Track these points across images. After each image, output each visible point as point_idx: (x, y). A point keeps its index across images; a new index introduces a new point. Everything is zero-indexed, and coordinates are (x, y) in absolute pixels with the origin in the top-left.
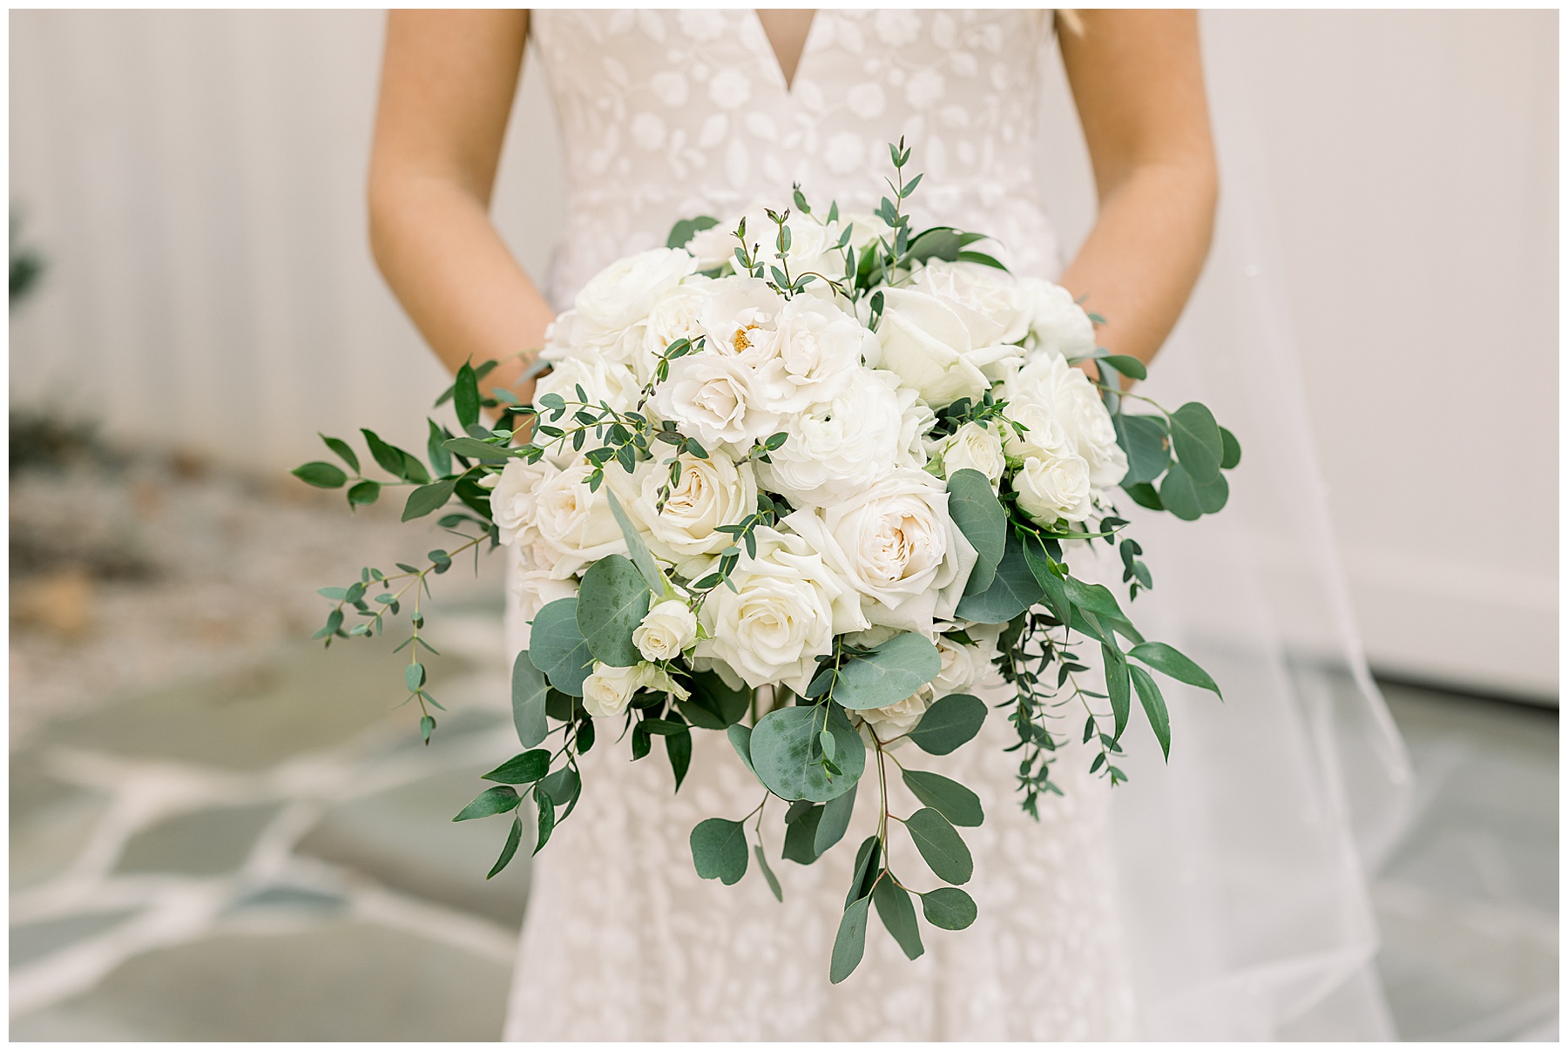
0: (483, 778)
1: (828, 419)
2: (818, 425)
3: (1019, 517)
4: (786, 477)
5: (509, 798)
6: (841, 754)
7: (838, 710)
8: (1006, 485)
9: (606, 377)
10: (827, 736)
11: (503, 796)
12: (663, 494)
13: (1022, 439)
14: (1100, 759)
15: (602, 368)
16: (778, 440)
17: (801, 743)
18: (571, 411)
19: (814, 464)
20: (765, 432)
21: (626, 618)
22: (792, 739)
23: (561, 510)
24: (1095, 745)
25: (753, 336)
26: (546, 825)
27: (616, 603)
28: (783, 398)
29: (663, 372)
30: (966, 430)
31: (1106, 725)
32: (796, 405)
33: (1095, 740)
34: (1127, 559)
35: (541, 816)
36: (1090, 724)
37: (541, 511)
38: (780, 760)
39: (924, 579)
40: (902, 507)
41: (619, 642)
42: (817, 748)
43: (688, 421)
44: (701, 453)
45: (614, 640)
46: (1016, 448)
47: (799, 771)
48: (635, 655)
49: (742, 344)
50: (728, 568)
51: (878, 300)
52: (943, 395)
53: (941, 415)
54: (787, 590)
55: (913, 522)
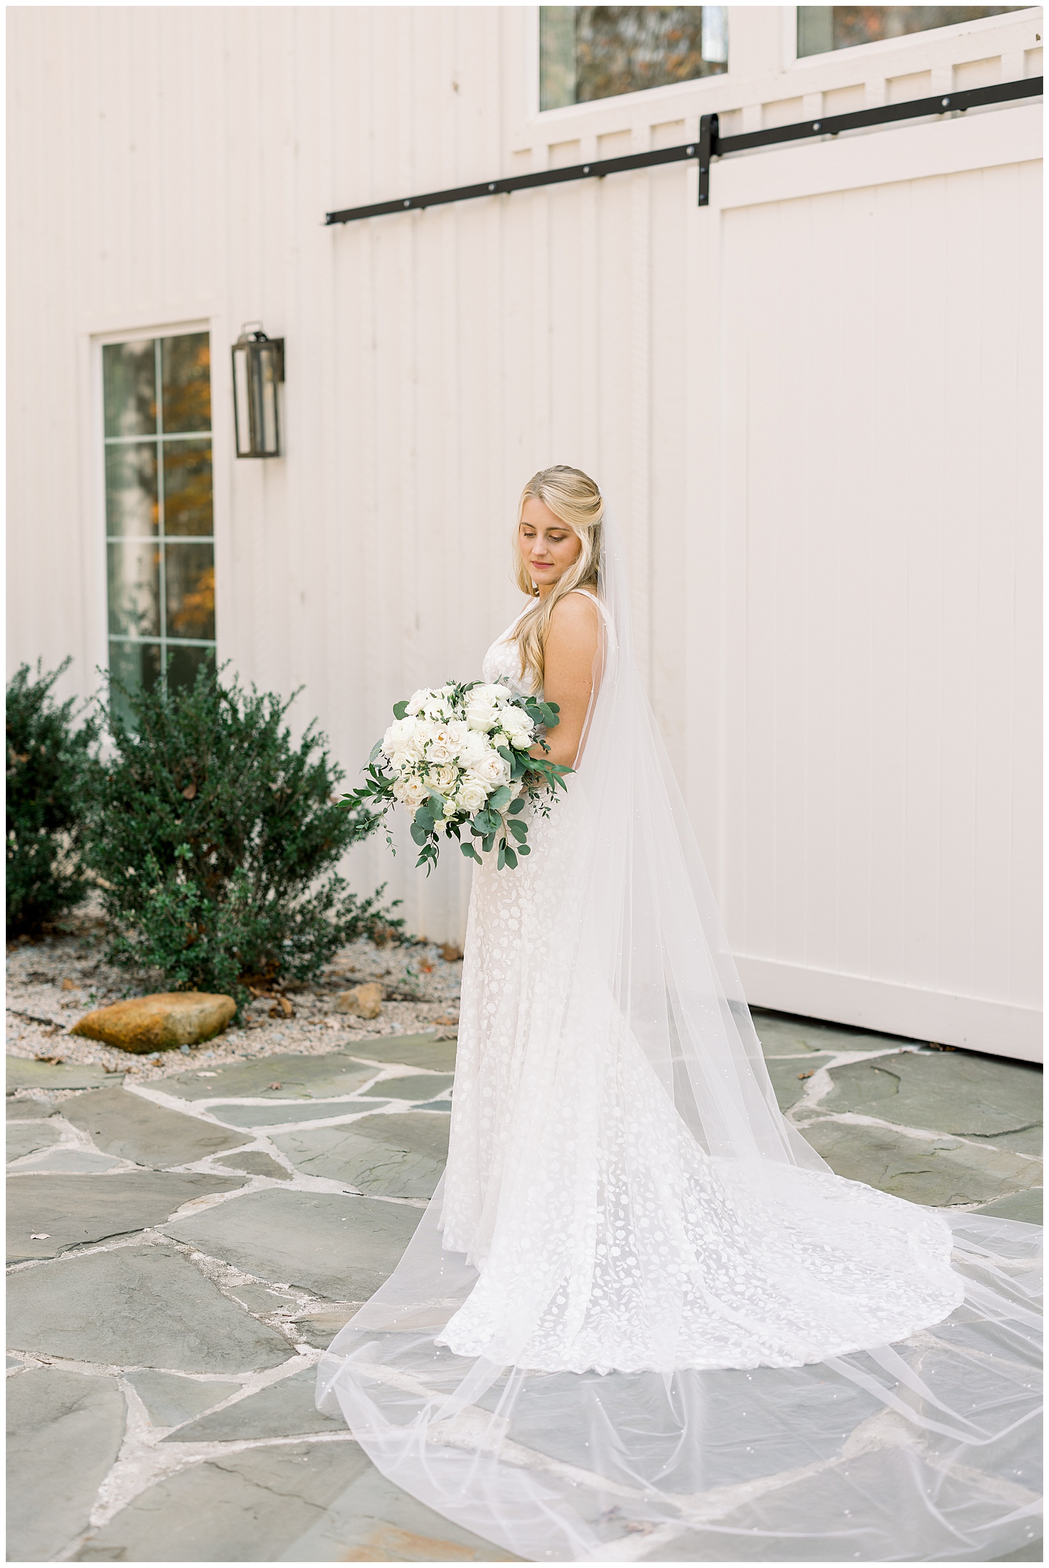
0: (418, 855)
1: (467, 748)
2: (465, 750)
3: (515, 750)
4: (462, 764)
6: (496, 820)
7: (491, 810)
8: (510, 744)
11: (424, 858)
12: (437, 778)
14: (552, 797)
15: (407, 753)
16: (458, 758)
17: (485, 820)
18: (408, 766)
19: (467, 760)
20: (454, 756)
21: (439, 808)
22: (483, 820)
23: (413, 790)
24: (550, 794)
25: (443, 736)
26: (435, 860)
27: (435, 805)
28: (455, 747)
29: (426, 752)
30: (496, 736)
31: (551, 789)
32: (458, 749)
33: (550, 793)
34: (543, 745)
35: (433, 859)
36: (548, 789)
37: (408, 791)
38: (482, 825)
39: (501, 774)
40: (490, 761)
42: (490, 820)
43: (436, 761)
44: (442, 766)
45: (437, 814)
46: (509, 736)
47: (487, 827)
48: (445, 816)
49: (441, 739)
50: (457, 788)
51: (463, 712)
52: (488, 729)
53: (489, 733)
54: (472, 789)
55: (494, 762)
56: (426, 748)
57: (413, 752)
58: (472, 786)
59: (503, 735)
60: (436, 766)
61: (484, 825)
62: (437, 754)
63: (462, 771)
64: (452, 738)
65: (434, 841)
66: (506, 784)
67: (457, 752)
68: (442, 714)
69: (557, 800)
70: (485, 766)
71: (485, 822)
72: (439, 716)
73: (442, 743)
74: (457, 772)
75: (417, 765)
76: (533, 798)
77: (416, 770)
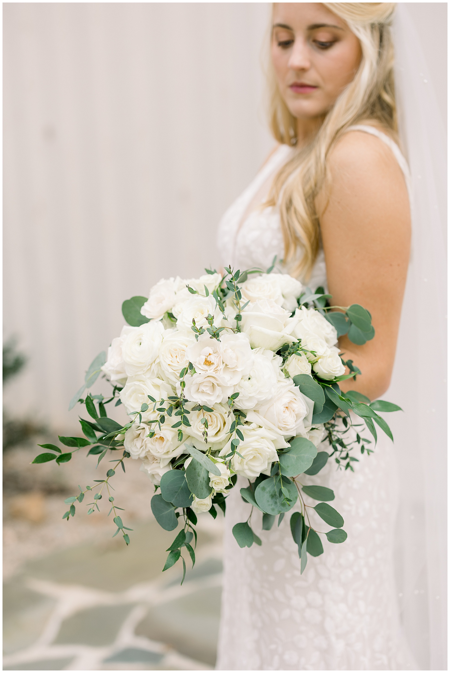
0: (167, 551)
1: (249, 379)
2: (247, 383)
3: (320, 380)
4: (240, 404)
5: (177, 553)
6: (290, 494)
7: (284, 478)
8: (313, 372)
9: (152, 385)
10: (284, 489)
11: (175, 553)
12: (205, 435)
13: (315, 356)
14: (363, 447)
15: (150, 382)
16: (236, 395)
17: (273, 492)
19: (250, 398)
20: (230, 394)
21: (203, 478)
22: (270, 492)
23: (156, 442)
24: (361, 443)
25: (212, 359)
26: (193, 556)
27: (199, 476)
28: (231, 378)
29: (183, 384)
30: (292, 359)
32: (236, 380)
35: (190, 553)
37: (149, 444)
38: (268, 501)
39: (300, 418)
40: (285, 400)
41: (204, 487)
42: (281, 493)
43: (200, 399)
44: (210, 410)
45: (203, 489)
46: (313, 358)
47: (276, 503)
48: (210, 490)
49: (208, 363)
50: (233, 447)
51: (238, 318)
52: (278, 346)
53: (279, 353)
54: (256, 445)
55: (291, 402)
56: (186, 378)
57: (159, 382)
58: (256, 441)
59: (304, 357)
60: (199, 408)
61: (271, 501)
62: (202, 388)
63: (239, 413)
64: (226, 362)
65: (190, 523)
66: (304, 432)
67: (235, 386)
68: (211, 323)
69: (369, 451)
70: (279, 407)
71: (273, 496)
72: (206, 325)
73: (211, 371)
74: (232, 418)
75: (166, 406)
76: (336, 449)
77: (165, 413)
